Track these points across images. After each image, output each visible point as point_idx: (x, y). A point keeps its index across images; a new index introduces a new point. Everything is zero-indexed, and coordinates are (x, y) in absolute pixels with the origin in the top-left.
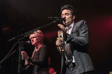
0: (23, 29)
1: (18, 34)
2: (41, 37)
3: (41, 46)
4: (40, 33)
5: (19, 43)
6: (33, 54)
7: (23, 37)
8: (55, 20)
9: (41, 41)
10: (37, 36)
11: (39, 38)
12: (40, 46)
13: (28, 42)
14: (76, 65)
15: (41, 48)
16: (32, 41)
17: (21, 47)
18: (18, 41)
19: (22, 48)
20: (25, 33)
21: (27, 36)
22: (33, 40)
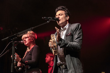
0: (17, 29)
1: (12, 34)
2: (33, 37)
3: (34, 46)
4: (33, 34)
5: (12, 43)
6: (26, 54)
7: (17, 37)
8: (48, 20)
9: (33, 41)
10: (29, 37)
11: (31, 38)
12: (32, 47)
13: (21, 41)
14: (68, 68)
15: (33, 48)
16: (24, 42)
17: (14, 46)
18: (11, 41)
19: (16, 47)
20: (19, 33)
21: (20, 36)
22: (26, 40)
